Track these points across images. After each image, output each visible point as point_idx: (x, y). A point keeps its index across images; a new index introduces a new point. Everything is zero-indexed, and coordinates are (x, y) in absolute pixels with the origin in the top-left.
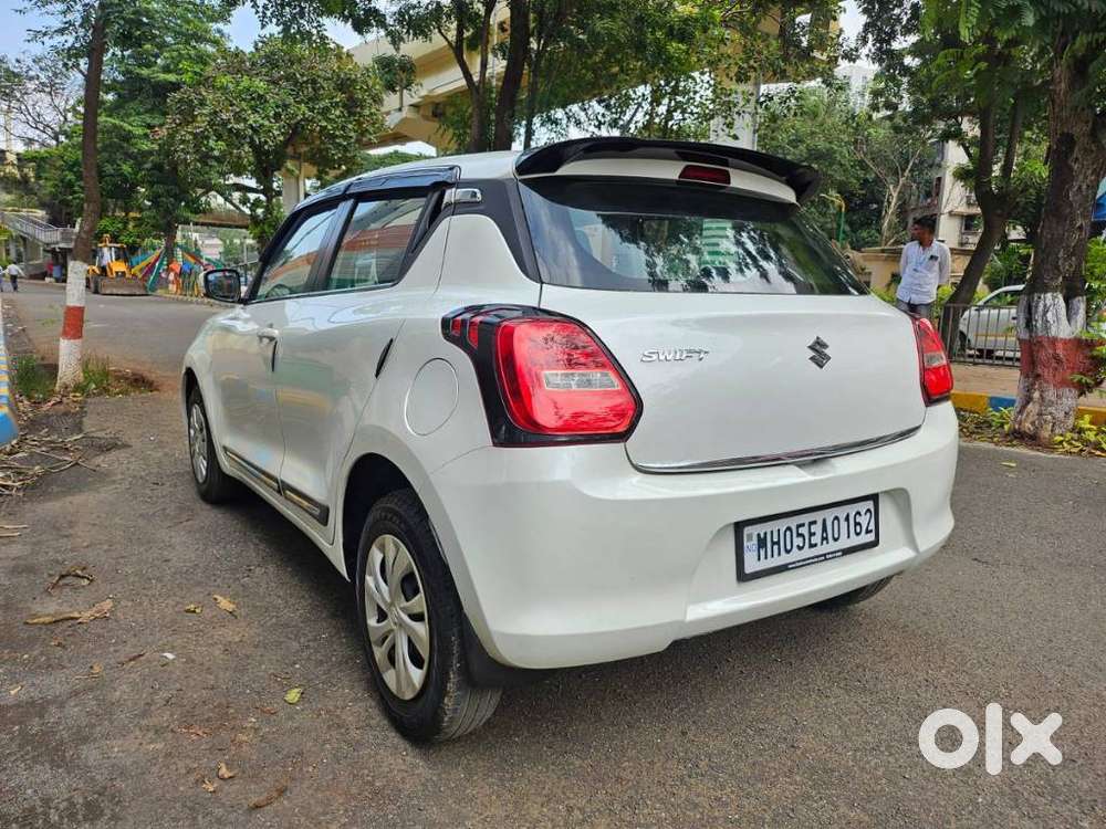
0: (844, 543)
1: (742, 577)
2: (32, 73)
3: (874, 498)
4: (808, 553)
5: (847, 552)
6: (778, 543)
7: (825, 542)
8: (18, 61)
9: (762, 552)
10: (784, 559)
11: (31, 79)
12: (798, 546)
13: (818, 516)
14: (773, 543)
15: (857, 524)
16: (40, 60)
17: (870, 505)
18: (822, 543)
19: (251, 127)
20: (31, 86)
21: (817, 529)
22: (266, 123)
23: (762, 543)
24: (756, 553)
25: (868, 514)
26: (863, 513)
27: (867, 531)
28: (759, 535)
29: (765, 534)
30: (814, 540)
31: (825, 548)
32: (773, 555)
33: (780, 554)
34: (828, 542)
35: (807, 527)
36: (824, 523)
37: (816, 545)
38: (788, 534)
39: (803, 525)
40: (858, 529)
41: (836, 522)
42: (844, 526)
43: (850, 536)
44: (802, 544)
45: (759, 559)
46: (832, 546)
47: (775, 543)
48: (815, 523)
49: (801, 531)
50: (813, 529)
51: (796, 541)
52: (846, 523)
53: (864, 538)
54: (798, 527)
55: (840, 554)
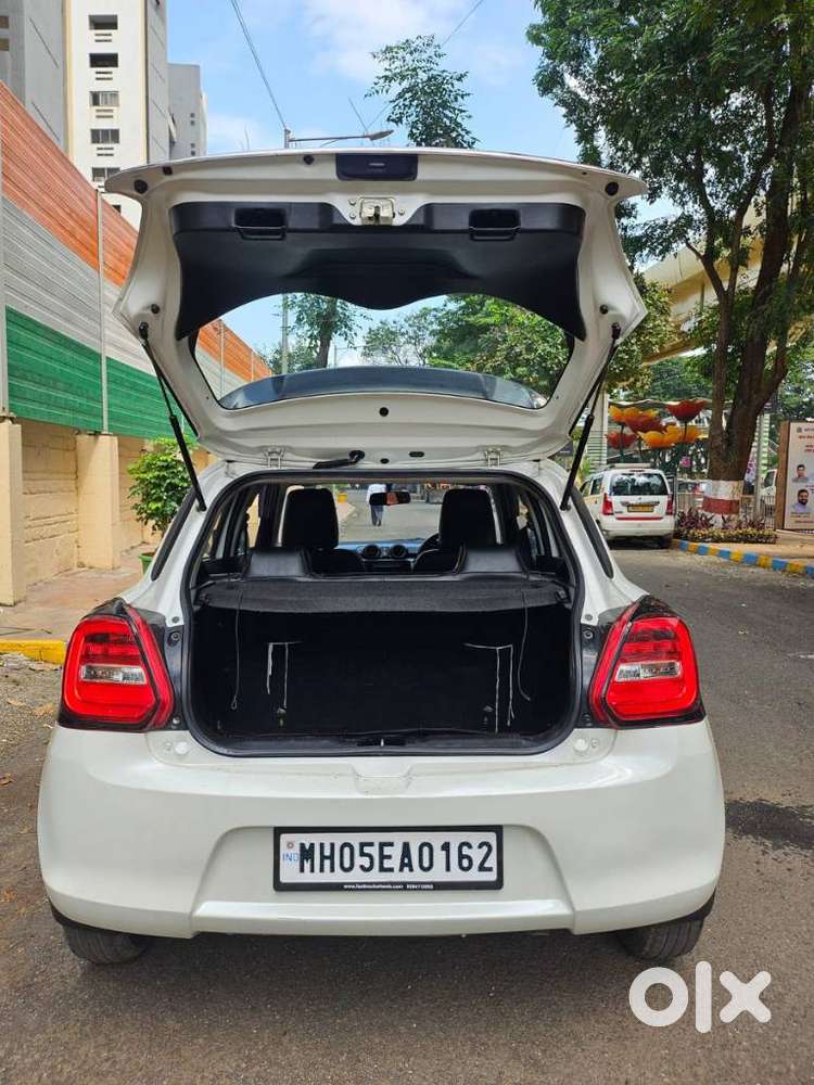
0: (438, 874)
1: (279, 886)
2: (403, 330)
3: (498, 830)
4: (375, 876)
5: (439, 886)
6: (331, 857)
7: (406, 869)
8: (395, 322)
9: (307, 865)
10: (339, 877)
11: (403, 334)
12: (362, 867)
13: (398, 839)
14: (323, 858)
15: (461, 857)
16: (410, 319)
17: (491, 838)
18: (401, 870)
19: (540, 356)
20: (402, 340)
21: (395, 852)
22: (554, 351)
23: (306, 854)
24: (298, 863)
25: (485, 849)
26: (475, 845)
27: (482, 868)
28: (302, 845)
29: (312, 845)
30: (387, 863)
31: (406, 876)
32: (322, 870)
33: (332, 870)
34: (411, 870)
35: (377, 847)
36: (406, 846)
37: (391, 870)
38: (347, 850)
39: (371, 844)
40: (465, 863)
41: (426, 850)
42: (440, 856)
43: (448, 869)
44: (367, 865)
45: (302, 870)
46: (418, 875)
47: (327, 858)
48: (391, 844)
49: (367, 850)
50: (387, 851)
51: (360, 861)
52: (444, 852)
53: (474, 875)
54: (362, 845)
55: (428, 886)
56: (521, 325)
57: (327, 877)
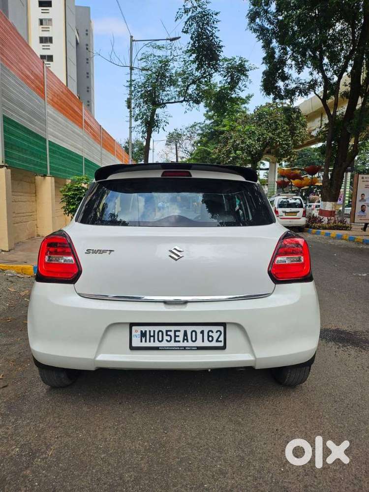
0: (199, 343)
1: (132, 348)
2: (185, 133)
3: (224, 325)
4: (172, 344)
5: (199, 348)
6: (154, 336)
7: (185, 341)
8: (181, 130)
9: (144, 339)
10: (157, 344)
11: (184, 135)
12: (167, 340)
13: (182, 329)
14: (150, 336)
15: (209, 336)
16: (187, 128)
17: (221, 328)
18: (183, 341)
19: (248, 145)
20: (184, 138)
21: (181, 334)
22: (254, 143)
23: (143, 335)
24: (140, 339)
25: (219, 333)
26: (215, 332)
27: (217, 341)
28: (142, 331)
29: (146, 331)
30: (177, 339)
31: (185, 344)
32: (150, 341)
33: (154, 341)
34: (188, 341)
35: (173, 332)
36: (185, 332)
37: (179, 341)
38: (160, 333)
39: (171, 331)
40: (210, 339)
41: (194, 333)
42: (200, 336)
43: (203, 341)
44: (169, 340)
45: (141, 341)
46: (190, 344)
47: (152, 336)
48: (179, 331)
49: (169, 333)
50: (177, 334)
51: (166, 338)
52: (201, 335)
53: (214, 344)
54: (167, 331)
55: (195, 348)
56: (239, 131)
57: (152, 344)
